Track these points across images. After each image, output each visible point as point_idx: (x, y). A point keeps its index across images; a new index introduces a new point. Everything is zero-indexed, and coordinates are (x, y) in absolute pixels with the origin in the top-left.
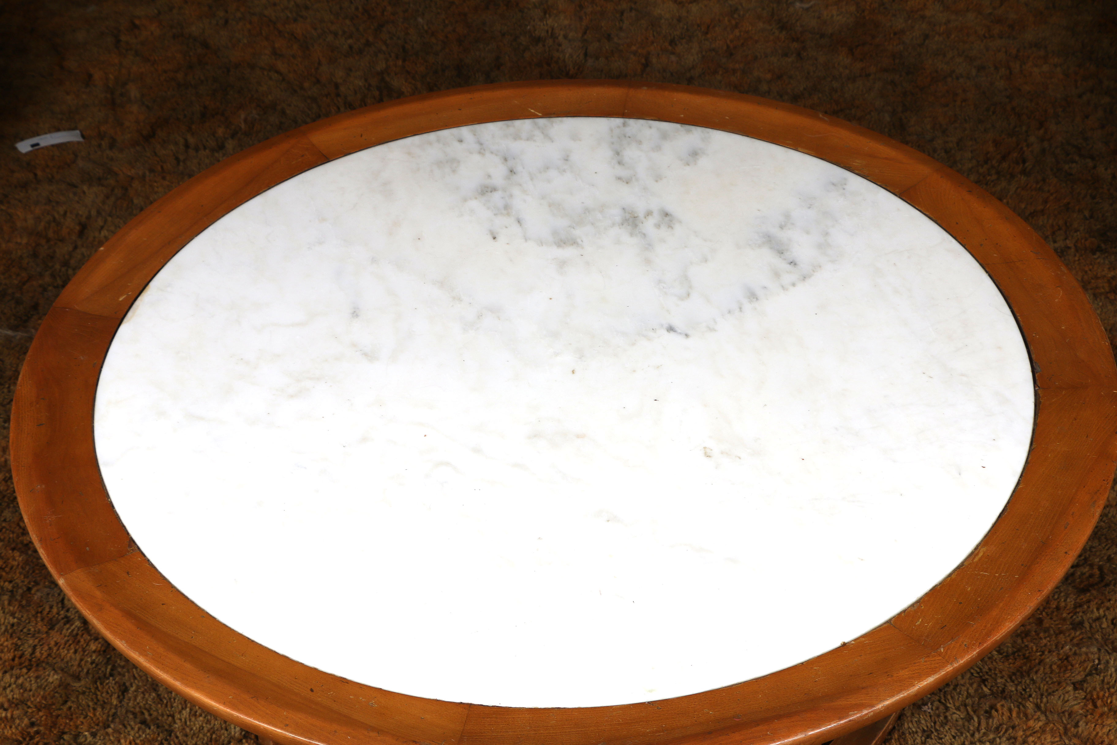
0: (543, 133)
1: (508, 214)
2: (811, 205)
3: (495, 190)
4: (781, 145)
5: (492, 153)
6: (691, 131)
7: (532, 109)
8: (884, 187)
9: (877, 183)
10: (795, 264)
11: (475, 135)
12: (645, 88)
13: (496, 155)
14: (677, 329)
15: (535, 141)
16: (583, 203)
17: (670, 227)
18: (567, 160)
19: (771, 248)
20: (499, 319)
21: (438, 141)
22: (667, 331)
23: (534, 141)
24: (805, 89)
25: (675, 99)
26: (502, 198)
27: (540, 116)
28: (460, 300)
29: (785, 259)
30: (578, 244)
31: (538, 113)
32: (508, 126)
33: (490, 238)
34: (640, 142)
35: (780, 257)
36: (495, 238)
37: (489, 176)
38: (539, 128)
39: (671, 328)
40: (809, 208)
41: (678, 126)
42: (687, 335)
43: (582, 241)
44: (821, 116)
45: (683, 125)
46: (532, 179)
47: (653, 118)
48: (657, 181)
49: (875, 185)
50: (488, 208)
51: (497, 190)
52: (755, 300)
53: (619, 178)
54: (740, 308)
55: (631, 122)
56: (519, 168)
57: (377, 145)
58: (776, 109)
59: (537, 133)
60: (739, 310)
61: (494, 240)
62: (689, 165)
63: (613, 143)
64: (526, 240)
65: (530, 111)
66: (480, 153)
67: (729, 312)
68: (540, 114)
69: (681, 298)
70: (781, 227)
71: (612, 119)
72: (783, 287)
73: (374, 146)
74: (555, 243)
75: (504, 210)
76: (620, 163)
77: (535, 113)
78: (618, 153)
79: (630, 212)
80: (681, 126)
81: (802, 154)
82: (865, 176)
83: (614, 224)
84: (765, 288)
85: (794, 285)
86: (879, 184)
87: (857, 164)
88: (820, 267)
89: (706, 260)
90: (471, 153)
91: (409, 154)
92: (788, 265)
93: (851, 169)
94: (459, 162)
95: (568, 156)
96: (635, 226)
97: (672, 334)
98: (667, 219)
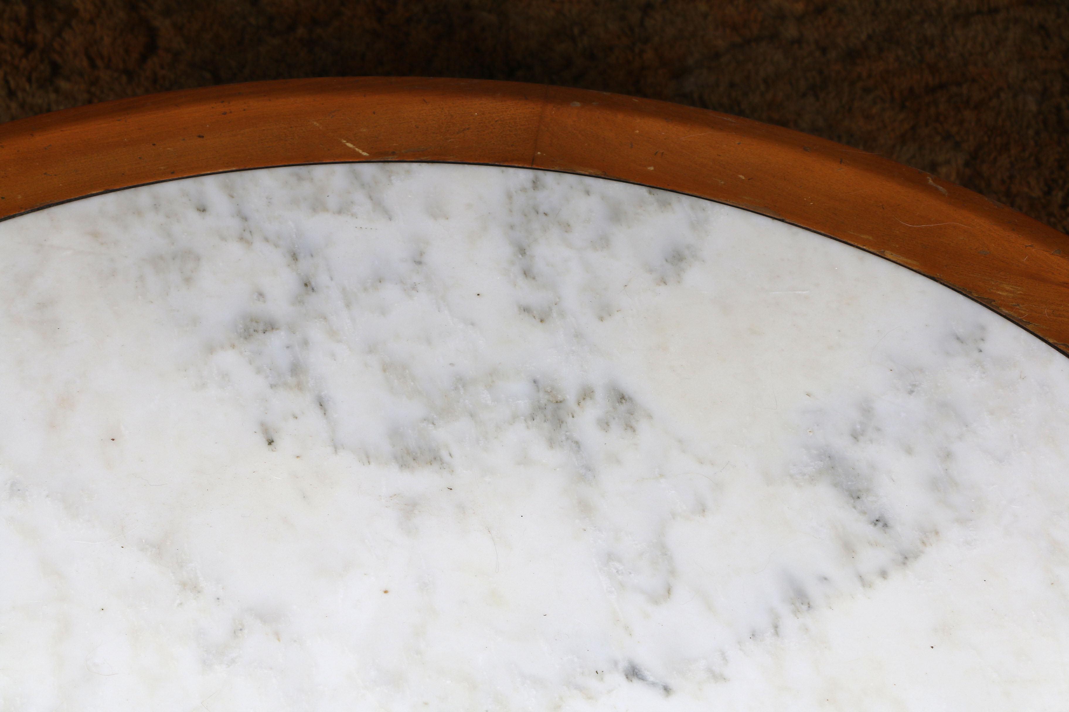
0: (371, 198)
1: (300, 386)
2: (914, 386)
3: (273, 329)
4: (849, 242)
5: (266, 240)
6: (670, 204)
7: (348, 142)
8: (1062, 349)
9: (1046, 338)
10: (885, 525)
11: (232, 197)
12: (578, 104)
13: (276, 246)
14: (646, 673)
15: (354, 215)
16: (452, 364)
17: (630, 427)
18: (420, 263)
19: (835, 485)
20: (279, 640)
21: (156, 207)
22: (625, 677)
23: (352, 215)
24: (870, 37)
25: (637, 131)
26: (288, 347)
27: (365, 157)
28: (196, 589)
29: (864, 513)
30: (442, 462)
31: (360, 151)
32: (300, 178)
33: (260, 440)
34: (566, 227)
35: (855, 507)
36: (273, 441)
37: (261, 295)
38: (363, 185)
39: (634, 671)
40: (911, 392)
41: (642, 191)
42: (667, 690)
43: (450, 455)
44: (930, 181)
45: (653, 190)
46: (348, 305)
47: (591, 171)
48: (601, 319)
49: (1044, 344)
50: (259, 371)
51: (277, 329)
52: (805, 607)
53: (526, 310)
54: (776, 627)
55: (549, 178)
56: (322, 279)
57: (28, 213)
58: (841, 162)
59: (359, 196)
60: (773, 631)
61: (270, 447)
62: (665, 283)
63: (512, 227)
64: (336, 447)
65: (345, 145)
66: (241, 239)
67: (753, 635)
68: (365, 154)
69: (655, 600)
70: (855, 436)
71: (511, 170)
72: (861, 577)
73: (22, 214)
74: (396, 458)
75: (292, 376)
76: (527, 273)
77: (354, 150)
78: (522, 251)
79: (549, 389)
80: (650, 193)
81: (894, 265)
82: (1021, 320)
83: (515, 418)
84: (826, 579)
85: (884, 574)
86: (1051, 341)
87: (1005, 294)
88: (937, 533)
89: (703, 510)
90: (223, 239)
91: (95, 235)
92: (871, 527)
93: (993, 303)
94: (198, 259)
95: (422, 254)
96: (559, 422)
97: (637, 685)
98: (623, 408)
